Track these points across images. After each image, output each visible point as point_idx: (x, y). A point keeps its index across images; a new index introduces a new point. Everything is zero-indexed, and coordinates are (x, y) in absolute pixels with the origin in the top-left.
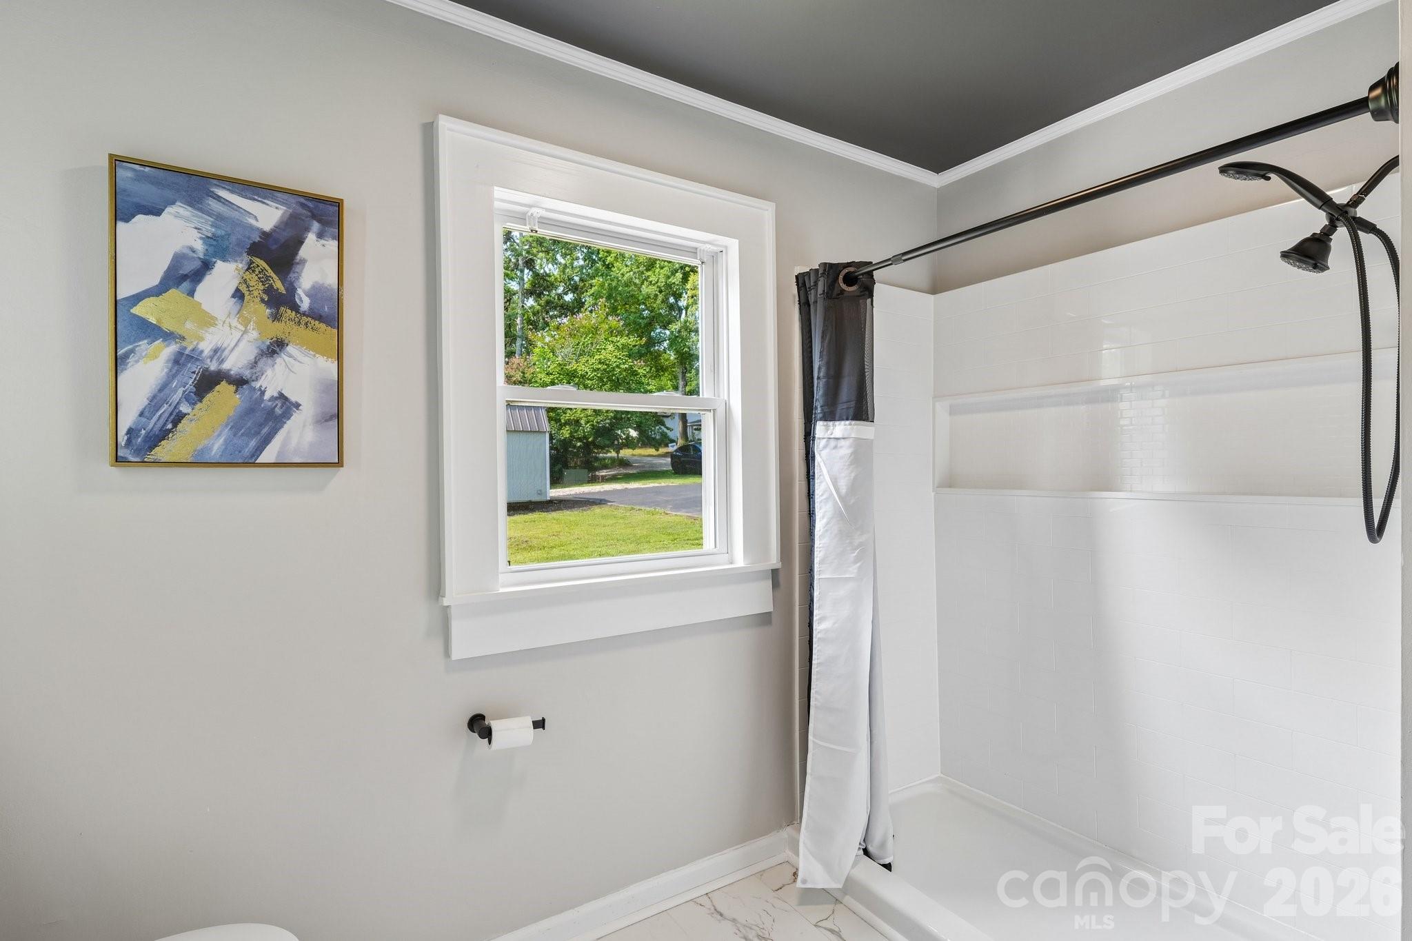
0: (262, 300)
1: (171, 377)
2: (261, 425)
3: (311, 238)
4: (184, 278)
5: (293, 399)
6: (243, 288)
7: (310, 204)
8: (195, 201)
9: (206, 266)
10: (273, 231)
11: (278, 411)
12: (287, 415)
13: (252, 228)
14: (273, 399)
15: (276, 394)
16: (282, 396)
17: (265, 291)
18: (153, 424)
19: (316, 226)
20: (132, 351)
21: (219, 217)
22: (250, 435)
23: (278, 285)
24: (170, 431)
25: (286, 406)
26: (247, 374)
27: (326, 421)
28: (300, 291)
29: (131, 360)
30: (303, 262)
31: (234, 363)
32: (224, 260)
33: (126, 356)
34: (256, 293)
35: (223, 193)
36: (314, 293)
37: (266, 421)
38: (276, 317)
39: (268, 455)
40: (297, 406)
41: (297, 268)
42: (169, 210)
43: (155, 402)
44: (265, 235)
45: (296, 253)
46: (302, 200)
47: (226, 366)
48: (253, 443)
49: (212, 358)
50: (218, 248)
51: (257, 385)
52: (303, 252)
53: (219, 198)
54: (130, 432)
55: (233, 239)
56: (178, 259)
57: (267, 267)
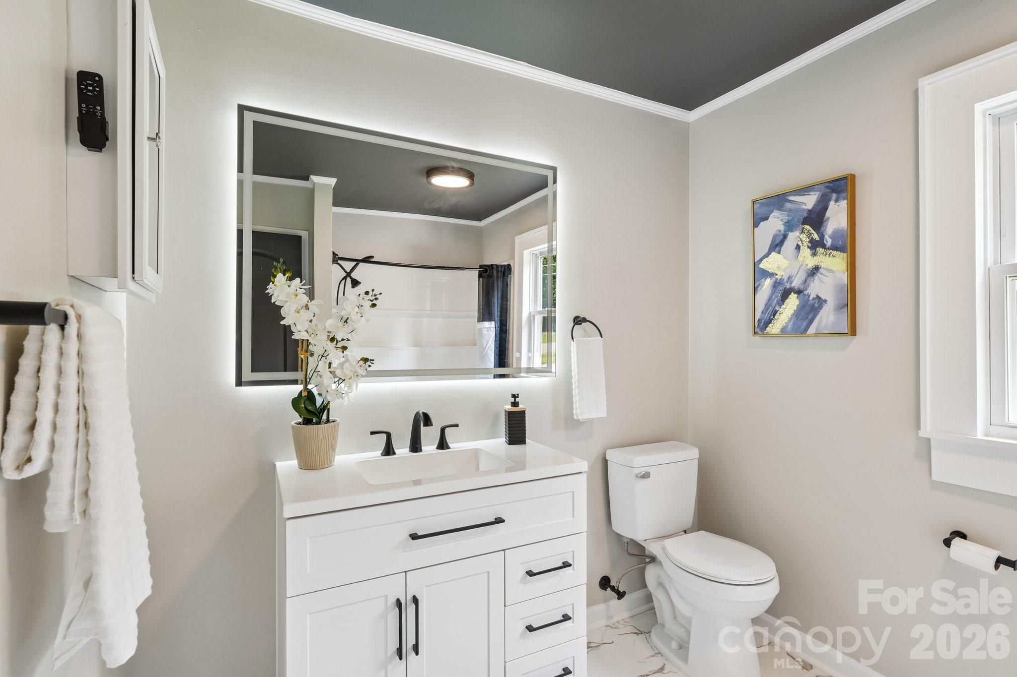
0: (808, 247)
1: (772, 293)
2: (808, 314)
3: (832, 203)
4: (777, 245)
5: (823, 297)
6: (800, 243)
7: (831, 185)
8: (780, 208)
9: (785, 237)
10: (813, 208)
11: (816, 305)
12: (820, 307)
13: (804, 210)
14: (814, 299)
15: (815, 296)
16: (818, 297)
17: (810, 242)
18: (766, 316)
19: (834, 196)
20: (759, 284)
21: (790, 211)
22: (803, 319)
23: (816, 236)
24: (772, 319)
25: (820, 302)
26: (802, 287)
27: (841, 309)
28: (826, 237)
29: (759, 289)
30: (828, 218)
31: (796, 283)
32: (792, 231)
33: (758, 287)
34: (805, 244)
35: (792, 198)
36: (835, 235)
37: (811, 311)
38: (814, 254)
39: (812, 330)
40: (825, 301)
41: (825, 224)
42: (772, 215)
43: (767, 306)
44: (810, 211)
45: (824, 215)
46: (827, 184)
47: (793, 285)
48: (805, 324)
49: (787, 282)
50: (790, 226)
51: (806, 293)
52: (828, 214)
53: (790, 201)
54: (759, 320)
55: (796, 219)
56: (775, 237)
57: (810, 229)
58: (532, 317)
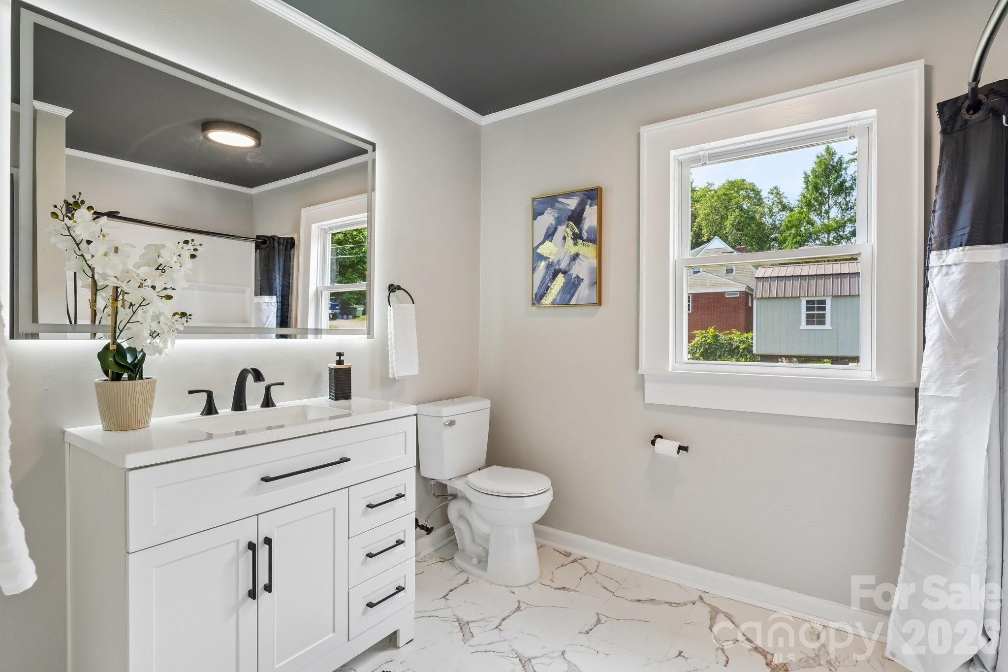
0: (572, 238)
1: (546, 273)
2: (571, 289)
3: (588, 207)
4: (550, 235)
5: (581, 277)
6: (566, 235)
7: (587, 193)
8: (552, 206)
9: (556, 229)
10: (575, 209)
11: (576, 283)
12: (579, 284)
13: (568, 210)
14: (575, 278)
15: (576, 276)
16: (578, 277)
17: (573, 234)
18: (541, 291)
19: (589, 201)
20: (536, 266)
21: (559, 209)
22: (568, 293)
23: (577, 231)
24: (546, 293)
25: (579, 280)
26: (567, 269)
27: (592, 285)
28: (584, 231)
29: (536, 269)
30: (585, 218)
31: (563, 266)
32: (560, 225)
33: (535, 268)
34: (569, 236)
35: (560, 200)
36: (590, 230)
37: (573, 287)
38: (575, 244)
39: (573, 302)
40: (582, 280)
41: (583, 222)
42: (546, 211)
43: (542, 282)
44: (573, 211)
45: (582, 216)
46: (585, 192)
47: (561, 267)
48: (569, 297)
49: (557, 264)
50: (559, 222)
51: (570, 273)
52: (585, 215)
53: (559, 202)
54: (536, 294)
55: (563, 216)
56: (548, 229)
57: (573, 224)
58: (319, 292)
